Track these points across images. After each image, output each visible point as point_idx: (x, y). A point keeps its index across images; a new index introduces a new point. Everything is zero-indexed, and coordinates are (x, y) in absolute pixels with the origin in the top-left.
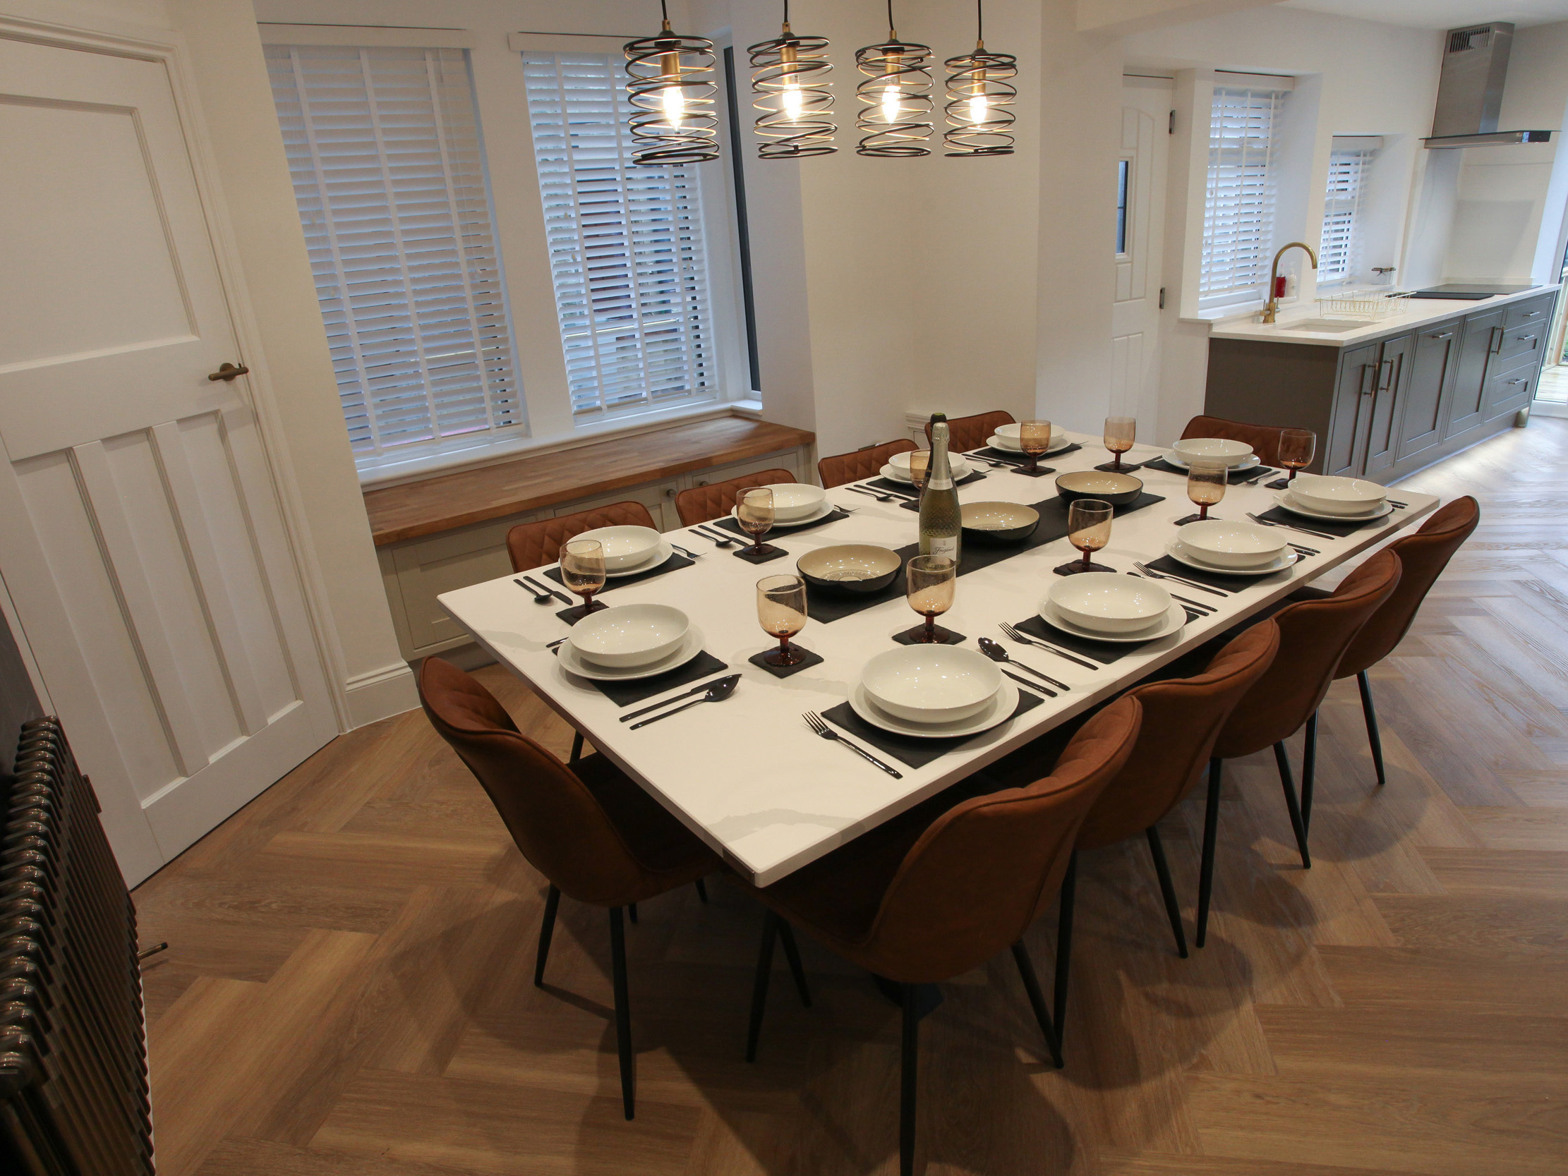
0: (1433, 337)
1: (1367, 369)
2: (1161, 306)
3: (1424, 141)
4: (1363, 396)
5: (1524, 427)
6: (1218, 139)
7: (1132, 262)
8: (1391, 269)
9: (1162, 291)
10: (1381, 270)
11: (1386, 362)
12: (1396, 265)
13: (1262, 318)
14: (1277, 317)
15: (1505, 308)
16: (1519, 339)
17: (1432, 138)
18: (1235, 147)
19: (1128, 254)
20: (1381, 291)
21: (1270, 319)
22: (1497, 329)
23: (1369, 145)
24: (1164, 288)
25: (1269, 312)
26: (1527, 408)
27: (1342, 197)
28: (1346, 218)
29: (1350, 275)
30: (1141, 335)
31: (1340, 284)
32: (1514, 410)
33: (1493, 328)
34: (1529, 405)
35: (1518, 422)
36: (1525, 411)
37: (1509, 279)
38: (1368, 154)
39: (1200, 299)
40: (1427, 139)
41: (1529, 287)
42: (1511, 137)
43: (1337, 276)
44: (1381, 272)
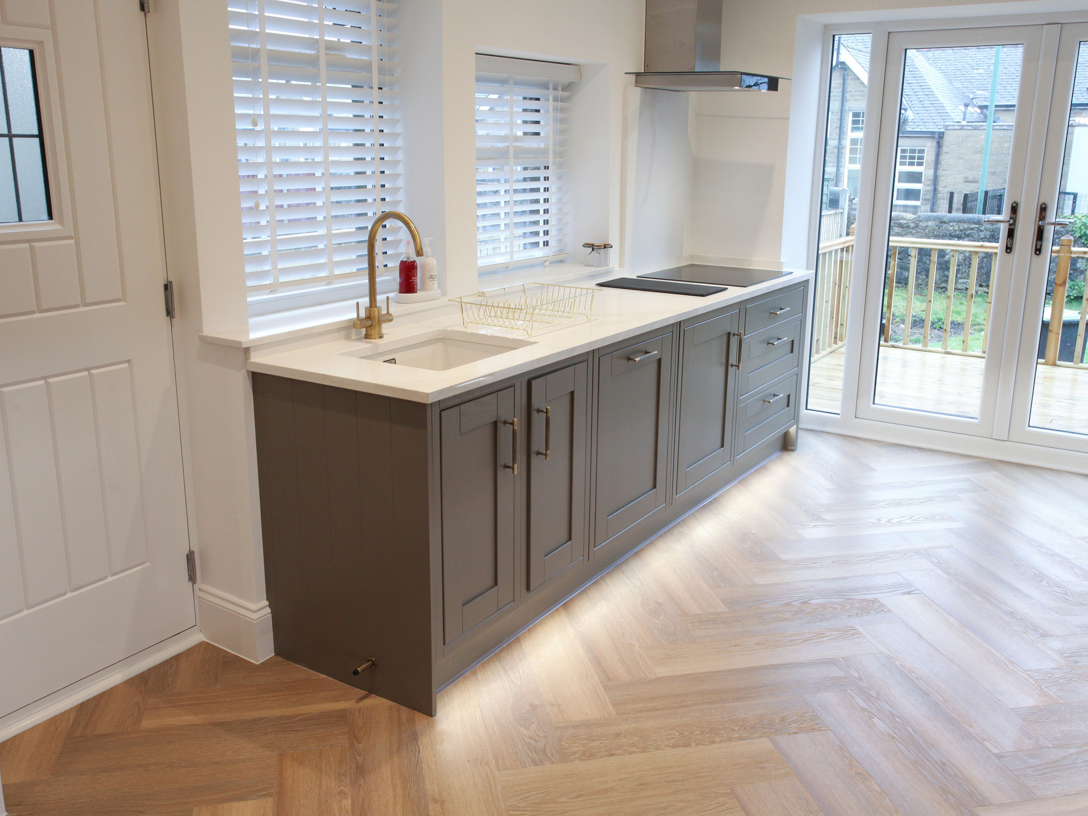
0: (629, 359)
1: (501, 426)
2: (169, 312)
3: (633, 77)
4: (501, 472)
5: (793, 451)
6: (257, 33)
7: (76, 237)
8: (605, 246)
9: (167, 287)
10: (592, 247)
11: (539, 411)
12: (614, 240)
13: (364, 331)
14: (385, 328)
15: (742, 306)
16: (768, 343)
17: (645, 73)
18: (308, 52)
19: (62, 223)
20: (592, 277)
21: (374, 332)
22: (734, 335)
23: (564, 76)
24: (171, 282)
25: (369, 323)
26: (795, 427)
27: (533, 143)
28: (541, 174)
29: (561, 251)
30: (126, 365)
31: (541, 263)
32: (778, 432)
33: (729, 334)
34: (797, 423)
35: (786, 444)
36: (793, 430)
37: (758, 263)
38: (560, 88)
39: (249, 299)
40: (638, 74)
41: (778, 274)
42: (734, 78)
43: (539, 253)
44: (593, 250)
